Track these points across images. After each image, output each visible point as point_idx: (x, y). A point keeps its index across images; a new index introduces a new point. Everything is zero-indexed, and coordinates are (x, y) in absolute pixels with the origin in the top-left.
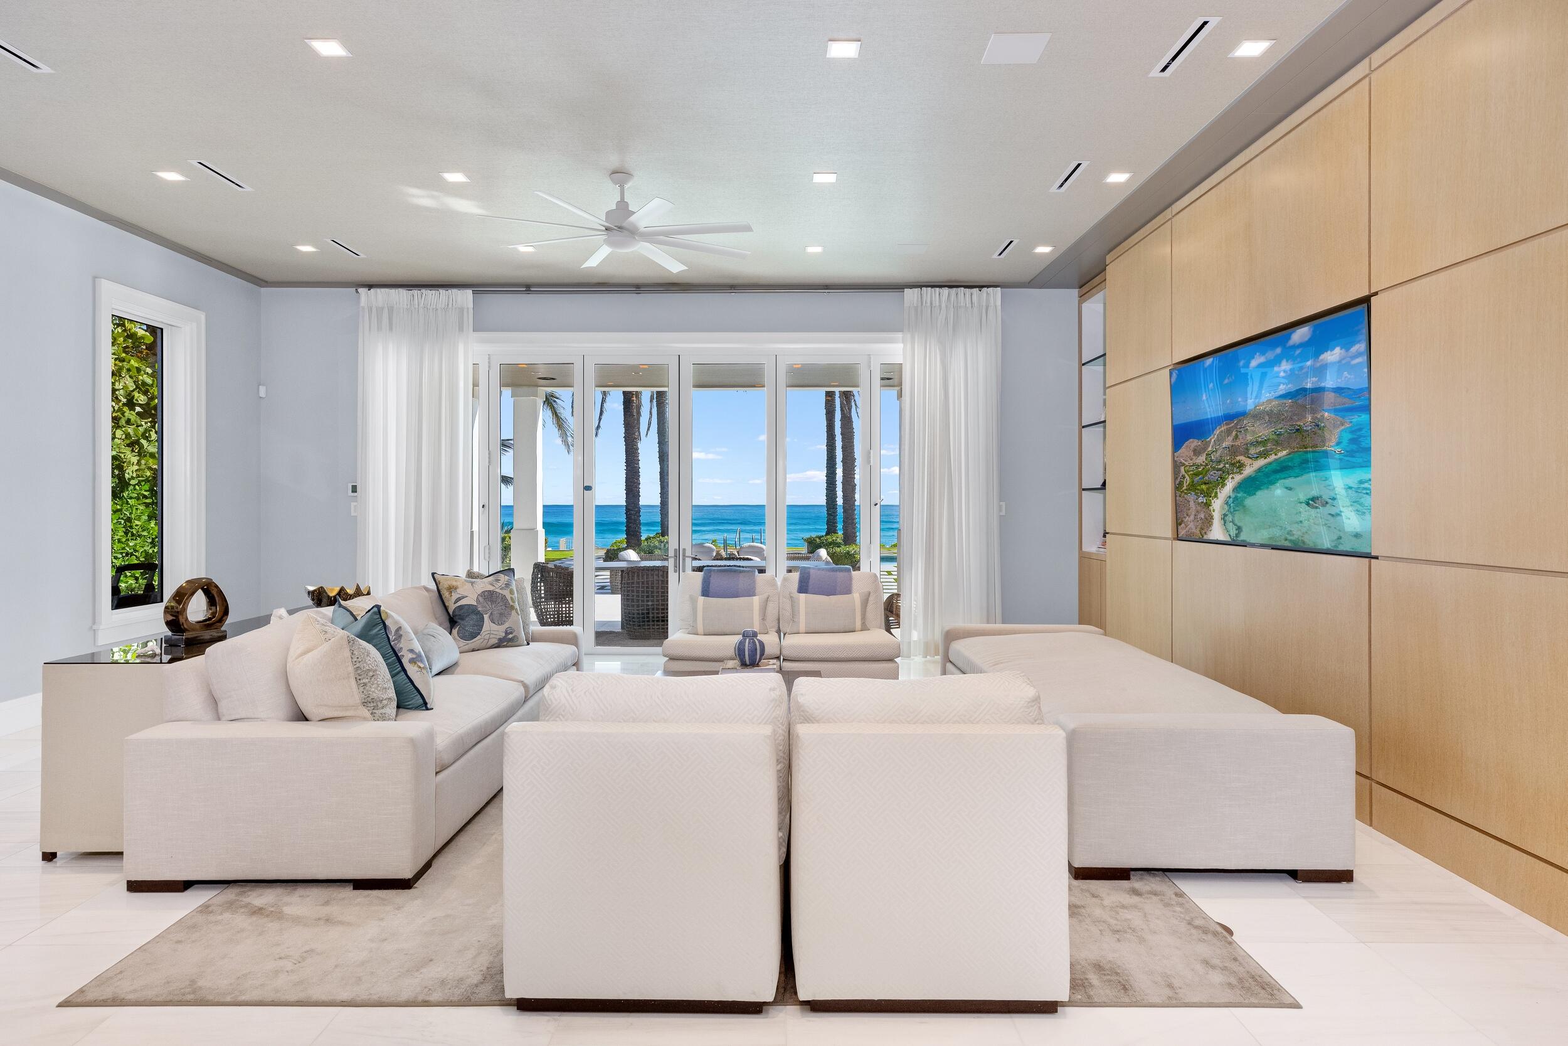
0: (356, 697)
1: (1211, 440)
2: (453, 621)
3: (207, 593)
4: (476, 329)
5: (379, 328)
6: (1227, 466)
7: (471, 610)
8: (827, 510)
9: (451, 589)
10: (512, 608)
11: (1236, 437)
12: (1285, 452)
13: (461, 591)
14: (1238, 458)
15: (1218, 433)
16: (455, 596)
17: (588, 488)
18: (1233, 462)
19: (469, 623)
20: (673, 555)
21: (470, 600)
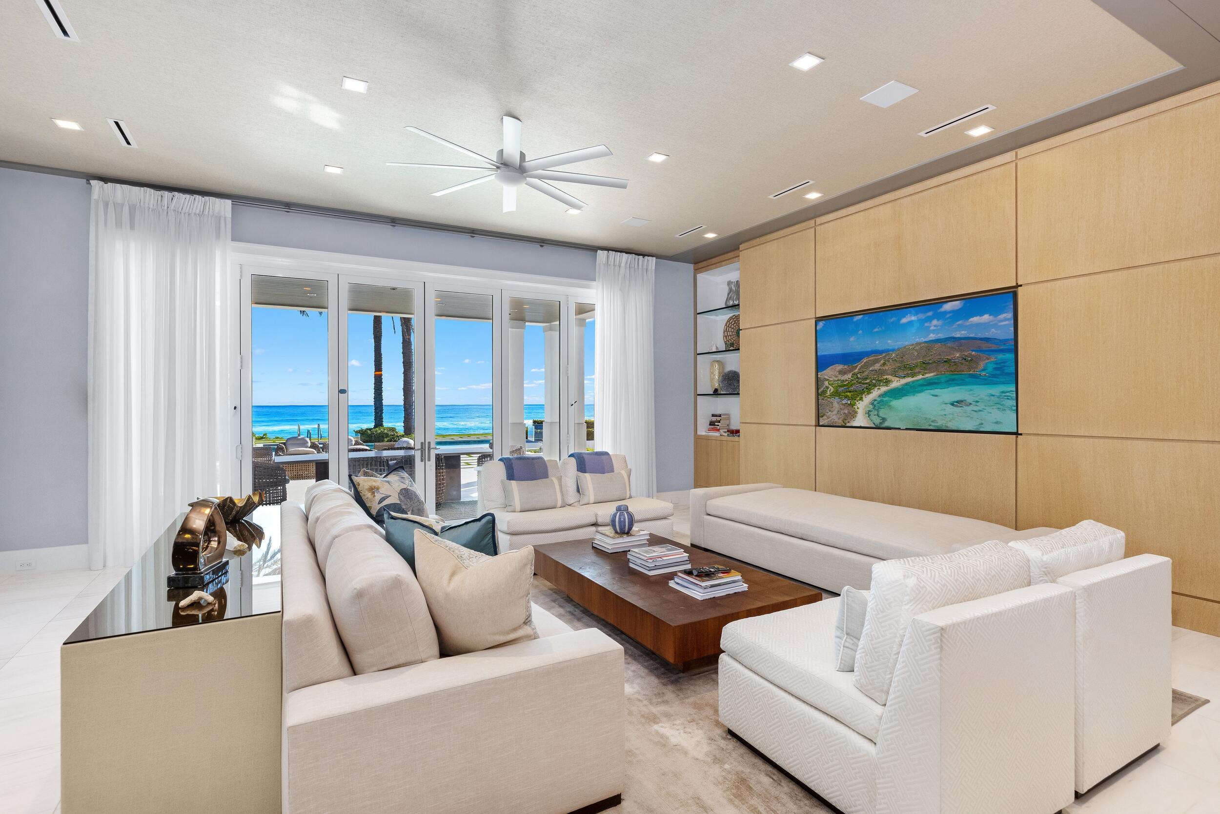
1: (857, 365)
6: (873, 381)
8: (375, 409)
11: (884, 364)
12: (932, 374)
14: (885, 377)
15: (865, 361)
16: (378, 497)
17: (342, 391)
18: (880, 379)
20: (420, 448)
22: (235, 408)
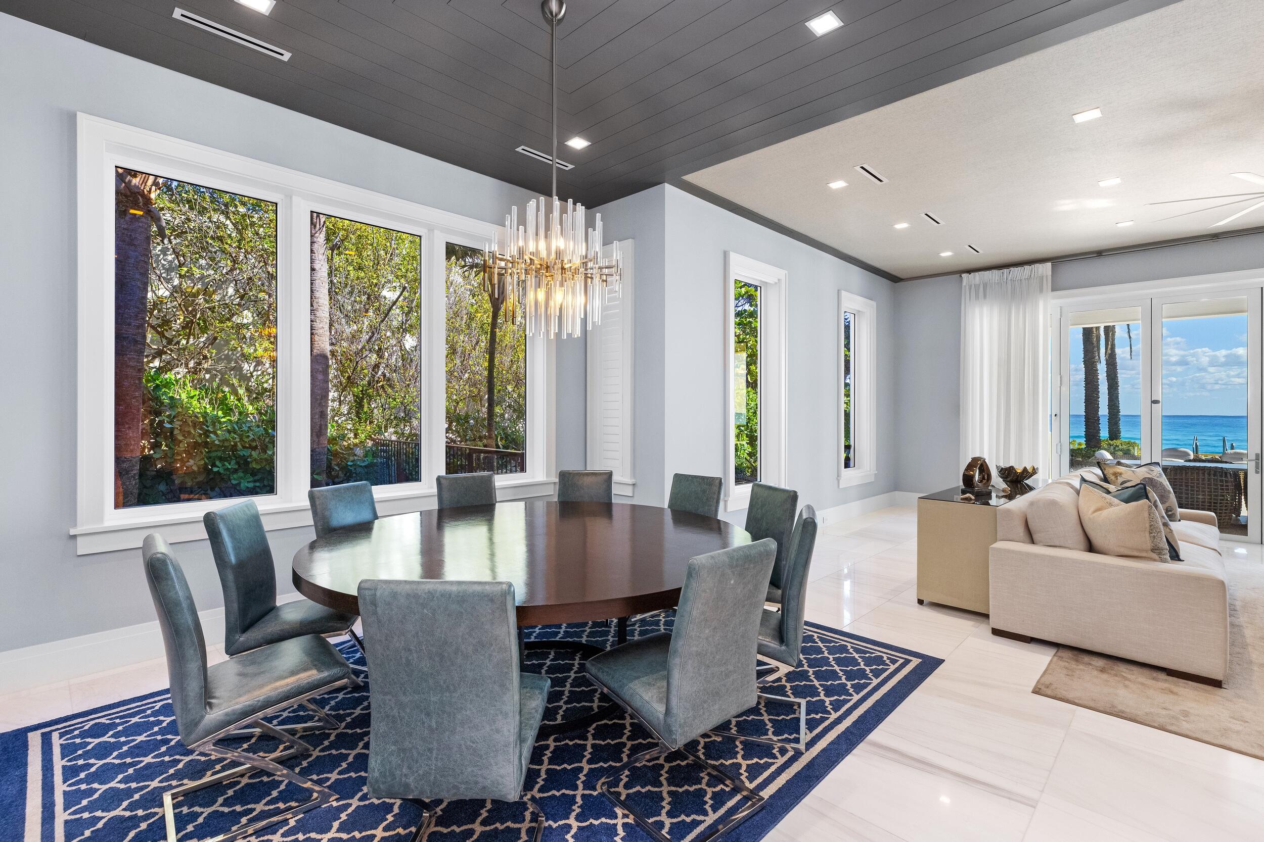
5: (977, 297)
20: (1254, 458)
22: (1056, 415)
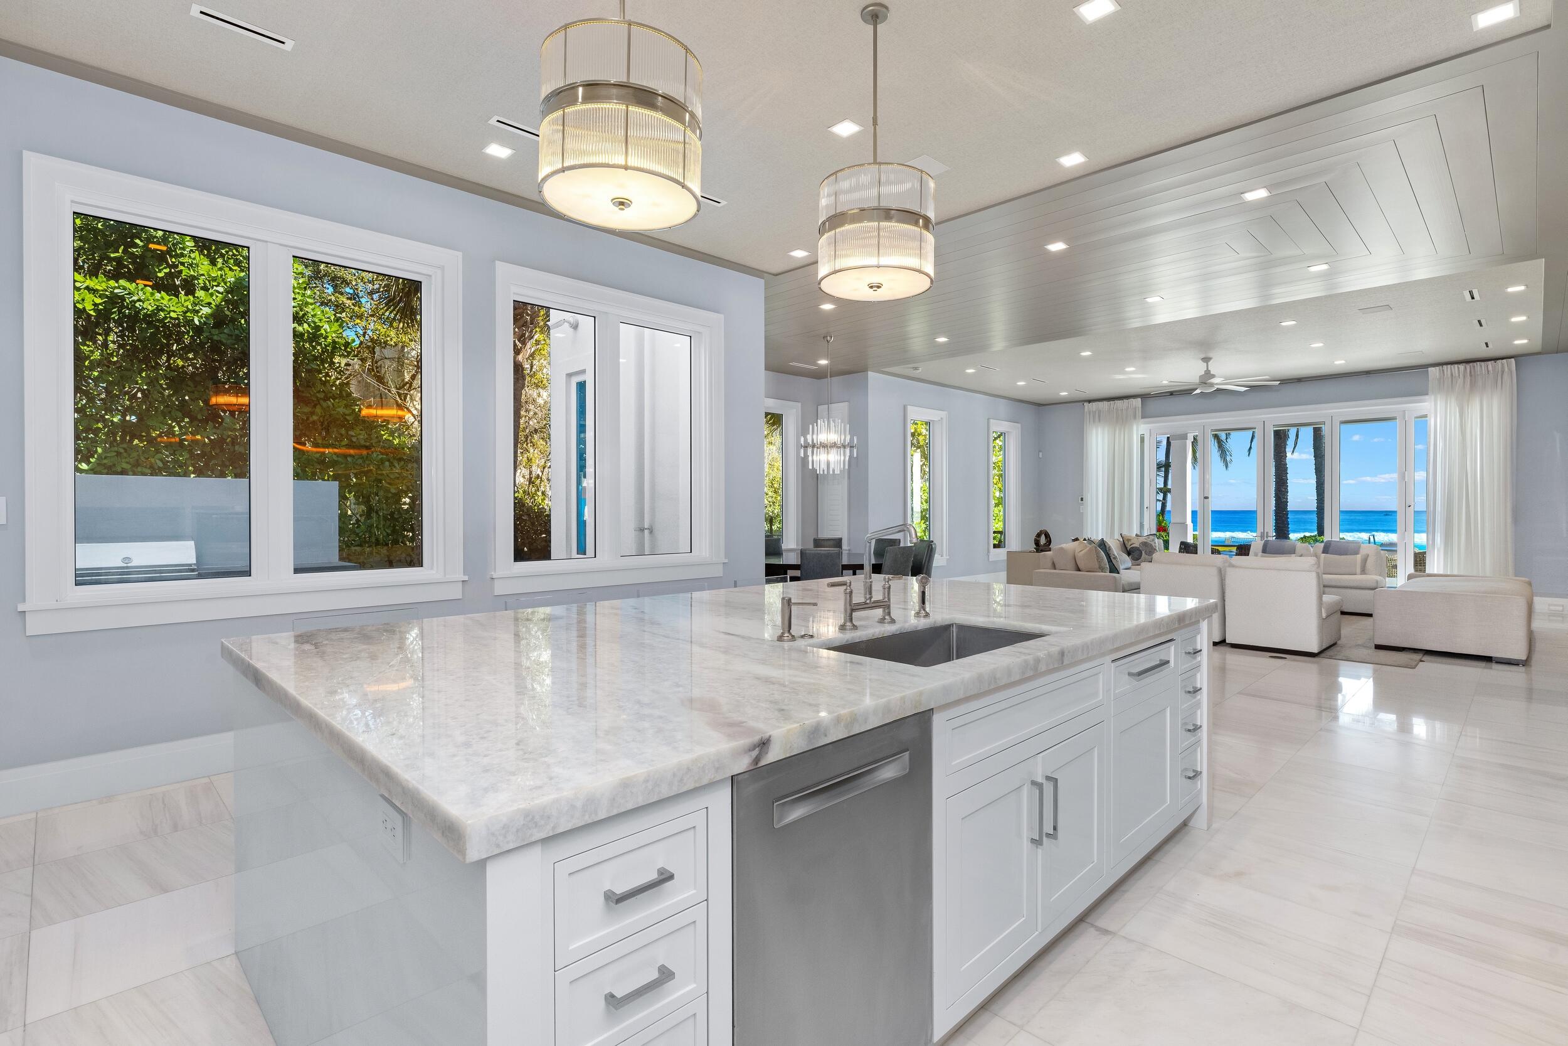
0: (1097, 566)
2: (1129, 553)
3: (1045, 535)
4: (1143, 417)
5: (1094, 421)
7: (1137, 549)
9: (1129, 540)
10: (1155, 549)
13: (1132, 541)
16: (1130, 543)
17: (1206, 498)
19: (1136, 554)
21: (1137, 545)
22: (1147, 508)
